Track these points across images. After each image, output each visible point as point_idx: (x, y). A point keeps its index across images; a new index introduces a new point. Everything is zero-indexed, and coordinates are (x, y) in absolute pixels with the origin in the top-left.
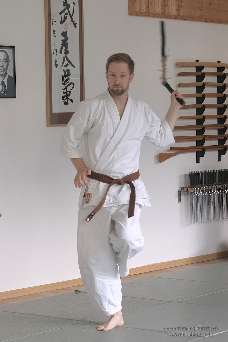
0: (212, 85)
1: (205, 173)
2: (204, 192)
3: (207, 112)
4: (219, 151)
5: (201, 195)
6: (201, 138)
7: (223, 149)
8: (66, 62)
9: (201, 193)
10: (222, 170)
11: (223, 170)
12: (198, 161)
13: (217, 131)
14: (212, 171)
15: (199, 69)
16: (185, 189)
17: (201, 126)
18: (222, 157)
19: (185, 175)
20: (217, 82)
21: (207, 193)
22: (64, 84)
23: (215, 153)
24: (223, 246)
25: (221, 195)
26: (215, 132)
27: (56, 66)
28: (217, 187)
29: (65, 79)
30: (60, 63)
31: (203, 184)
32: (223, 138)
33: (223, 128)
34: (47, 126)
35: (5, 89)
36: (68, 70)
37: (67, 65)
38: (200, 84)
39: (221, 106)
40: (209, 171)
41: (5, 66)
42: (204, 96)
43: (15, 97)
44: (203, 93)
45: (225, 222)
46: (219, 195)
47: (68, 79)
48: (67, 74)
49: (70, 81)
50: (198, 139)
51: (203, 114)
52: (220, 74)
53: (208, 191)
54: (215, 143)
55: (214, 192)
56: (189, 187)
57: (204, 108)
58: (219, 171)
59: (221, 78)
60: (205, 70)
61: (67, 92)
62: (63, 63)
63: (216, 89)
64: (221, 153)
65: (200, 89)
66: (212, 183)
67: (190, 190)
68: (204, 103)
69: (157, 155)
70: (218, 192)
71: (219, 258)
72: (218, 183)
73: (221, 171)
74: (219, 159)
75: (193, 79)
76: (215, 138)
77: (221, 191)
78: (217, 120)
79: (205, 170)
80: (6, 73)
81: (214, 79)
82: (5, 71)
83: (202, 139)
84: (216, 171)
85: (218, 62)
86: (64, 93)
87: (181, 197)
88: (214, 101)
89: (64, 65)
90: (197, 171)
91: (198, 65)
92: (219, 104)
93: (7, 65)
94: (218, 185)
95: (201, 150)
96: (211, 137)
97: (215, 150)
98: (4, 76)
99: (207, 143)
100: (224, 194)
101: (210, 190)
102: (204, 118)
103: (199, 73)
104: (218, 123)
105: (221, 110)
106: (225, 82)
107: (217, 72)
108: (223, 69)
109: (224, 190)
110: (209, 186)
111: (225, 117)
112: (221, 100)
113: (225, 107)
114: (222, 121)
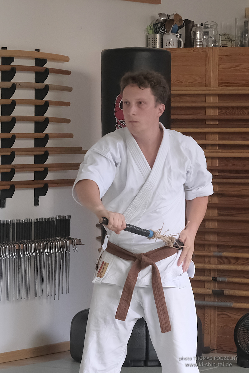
0: (26, 86)
1: (13, 224)
2: (12, 253)
3: (19, 128)
4: (36, 189)
5: (7, 257)
6: (8, 168)
7: (42, 186)
9: (7, 255)
10: (40, 219)
11: (42, 218)
12: (2, 205)
13: (33, 158)
14: (25, 221)
15: (7, 60)
17: (9, 149)
18: (41, 198)
20: (34, 81)
21: (17, 255)
23: (31, 193)
24: (42, 336)
25: (38, 261)
26: (30, 160)
31: (11, 241)
32: (43, 169)
33: (42, 153)
38: (8, 85)
39: (40, 119)
40: (20, 220)
42: (14, 104)
44: (13, 98)
45: (44, 300)
46: (35, 258)
50: (5, 171)
51: (13, 132)
52: (39, 69)
53: (18, 252)
54: (30, 176)
55: (27, 254)
58: (36, 221)
59: (41, 76)
60: (16, 62)
63: (33, 92)
64: (40, 192)
65: (7, 93)
66: (24, 240)
68: (14, 114)
70: (34, 254)
71: (34, 357)
72: (34, 239)
73: (39, 221)
74: (36, 203)
76: (29, 169)
77: (39, 250)
78: (33, 141)
79: (14, 218)
81: (30, 78)
83: (10, 170)
84: (31, 221)
85: (36, 50)
88: (30, 111)
90: (2, 219)
91: (5, 54)
92: (36, 116)
94: (33, 242)
95: (8, 187)
96: (24, 168)
97: (29, 188)
99: (18, 177)
100: (43, 256)
101: (22, 250)
102: (14, 138)
103: (7, 68)
104: (35, 146)
105: (41, 126)
106: (46, 82)
107: (34, 66)
108: (44, 61)
109: (44, 250)
110: (20, 243)
111: (47, 137)
112: (41, 109)
113: (47, 121)
114: (41, 142)
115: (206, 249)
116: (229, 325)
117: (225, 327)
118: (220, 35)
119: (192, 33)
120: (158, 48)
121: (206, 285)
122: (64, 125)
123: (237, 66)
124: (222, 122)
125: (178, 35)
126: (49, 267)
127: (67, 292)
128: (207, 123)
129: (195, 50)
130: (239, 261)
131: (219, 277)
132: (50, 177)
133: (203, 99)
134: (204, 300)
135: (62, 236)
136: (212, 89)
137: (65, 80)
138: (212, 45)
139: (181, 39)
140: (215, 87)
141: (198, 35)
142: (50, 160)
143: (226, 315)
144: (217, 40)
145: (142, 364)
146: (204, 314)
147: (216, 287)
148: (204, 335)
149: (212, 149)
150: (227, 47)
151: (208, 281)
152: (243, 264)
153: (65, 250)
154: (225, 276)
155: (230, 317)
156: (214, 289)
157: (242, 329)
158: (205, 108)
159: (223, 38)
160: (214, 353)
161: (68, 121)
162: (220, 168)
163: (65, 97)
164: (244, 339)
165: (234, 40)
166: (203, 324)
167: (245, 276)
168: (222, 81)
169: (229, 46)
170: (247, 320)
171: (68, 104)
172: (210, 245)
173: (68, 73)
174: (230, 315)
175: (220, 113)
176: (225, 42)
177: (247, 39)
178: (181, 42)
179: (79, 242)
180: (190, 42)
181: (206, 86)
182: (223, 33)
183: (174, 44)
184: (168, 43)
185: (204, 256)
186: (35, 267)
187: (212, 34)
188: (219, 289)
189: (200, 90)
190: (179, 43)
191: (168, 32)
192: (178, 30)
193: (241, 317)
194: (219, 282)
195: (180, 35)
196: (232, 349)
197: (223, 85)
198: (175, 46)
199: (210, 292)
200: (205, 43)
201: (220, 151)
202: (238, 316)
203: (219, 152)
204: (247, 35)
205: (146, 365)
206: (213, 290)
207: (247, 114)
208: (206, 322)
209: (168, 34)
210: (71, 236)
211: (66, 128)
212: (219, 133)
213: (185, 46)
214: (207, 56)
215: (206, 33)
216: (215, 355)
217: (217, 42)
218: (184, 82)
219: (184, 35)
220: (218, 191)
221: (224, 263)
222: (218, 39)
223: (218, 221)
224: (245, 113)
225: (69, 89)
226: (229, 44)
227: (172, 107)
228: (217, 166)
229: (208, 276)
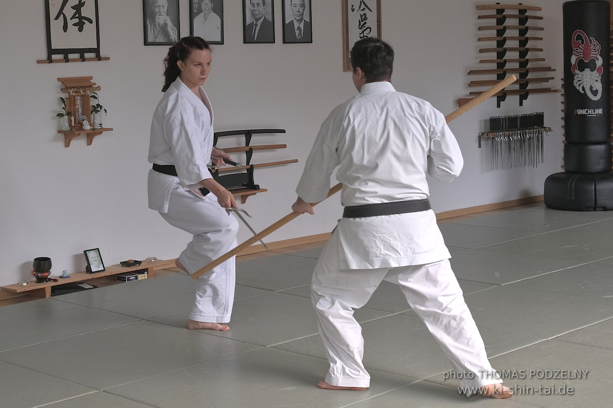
0: (513, 28)
1: (505, 118)
2: (505, 137)
3: (509, 55)
4: (520, 95)
5: (502, 140)
7: (524, 93)
8: (363, 6)
9: (501, 138)
10: (523, 115)
11: (525, 114)
12: (499, 106)
13: (519, 75)
14: (513, 116)
15: (500, 11)
16: (485, 134)
17: (501, 70)
19: (485, 121)
20: (518, 25)
21: (508, 139)
22: (360, 29)
23: (517, 98)
24: (524, 192)
25: (522, 142)
27: (353, 10)
28: (519, 132)
29: (362, 23)
30: (356, 7)
31: (504, 129)
32: (524, 82)
33: (525, 71)
34: (344, 71)
35: (301, 35)
36: (365, 14)
37: (364, 9)
38: (501, 27)
39: (523, 49)
40: (510, 116)
41: (301, 11)
42: (505, 40)
43: (312, 42)
44: (504, 36)
45: (527, 168)
46: (521, 140)
47: (365, 23)
48: (364, 18)
49: (367, 26)
51: (504, 58)
52: (522, 16)
53: (509, 136)
54: (517, 87)
55: (515, 138)
56: (489, 132)
57: (505, 51)
58: (520, 116)
59: (523, 20)
60: (506, 12)
61: (364, 36)
62: (360, 7)
63: (518, 32)
64: (523, 97)
65: (500, 33)
66: (513, 128)
67: (491, 135)
68: (505, 46)
69: (457, 100)
70: (519, 137)
71: (520, 205)
72: (520, 128)
74: (521, 104)
75: (493, 22)
77: (523, 136)
78: (518, 64)
79: (506, 115)
80: (302, 19)
81: (515, 22)
82: (301, 16)
84: (517, 116)
85: (519, 4)
86: (361, 38)
87: (481, 143)
88: (515, 44)
89: (361, 9)
90: (498, 116)
91: (499, 7)
92: (520, 48)
93: (304, 10)
94: (519, 130)
95: (502, 94)
97: (516, 94)
98: (300, 21)
100: (526, 139)
101: (511, 135)
102: (505, 62)
103: (500, 16)
104: (520, 67)
105: (523, 54)
106: (526, 25)
107: (518, 14)
108: (525, 11)
109: (526, 136)
110: (511, 131)
111: (527, 61)
112: (523, 43)
113: (527, 50)
114: (523, 64)
122: (539, 53)
126: (530, 146)
127: (542, 162)
132: (529, 87)
135: (538, 126)
137: (540, 23)
142: (530, 76)
145: (592, 209)
153: (540, 135)
161: (541, 50)
163: (539, 34)
171: (541, 39)
173: (541, 18)
179: (550, 129)
186: (521, 146)
205: (595, 210)
210: (544, 126)
211: (540, 55)
225: (542, 29)
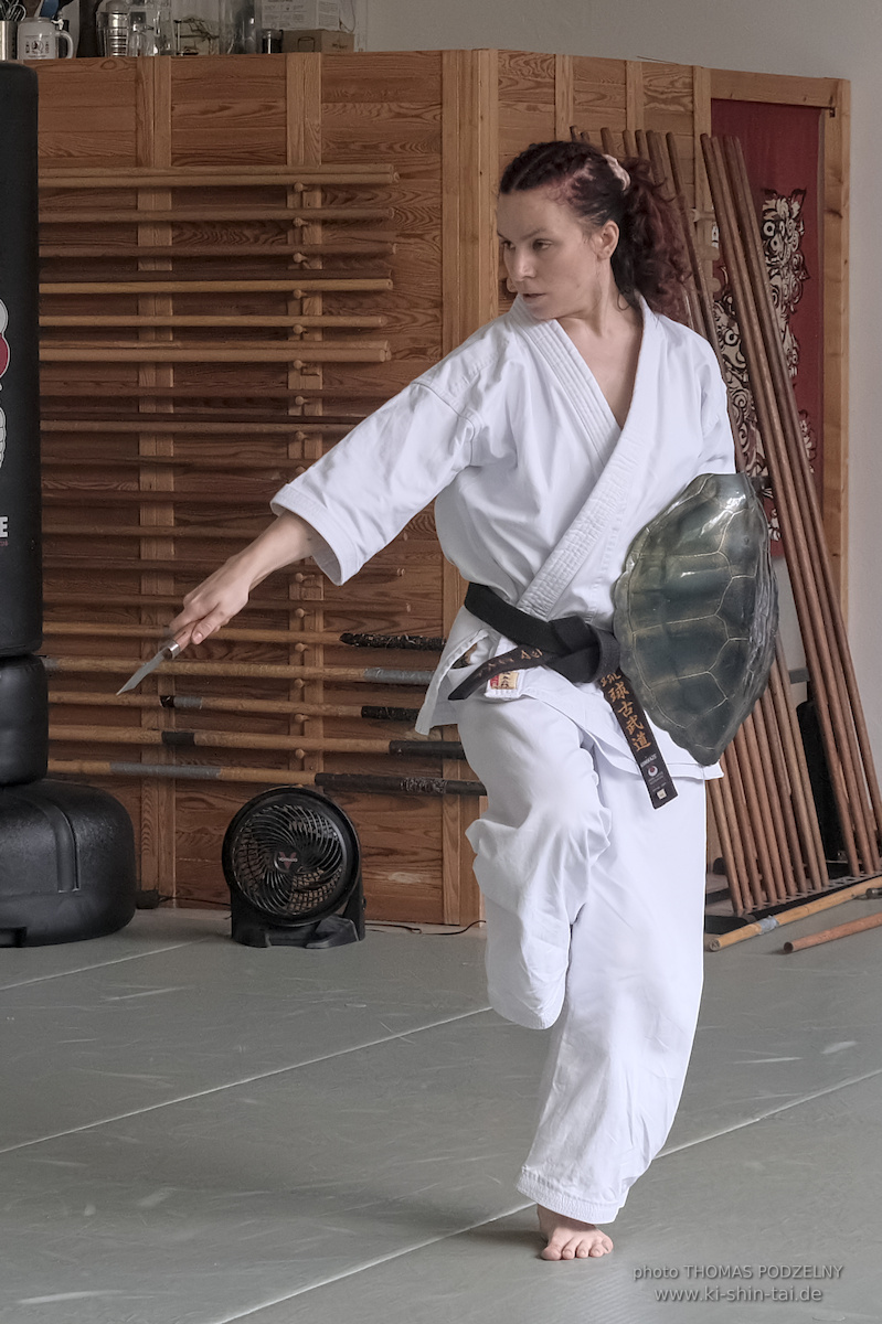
115: (144, 618)
116: (210, 829)
117: (198, 835)
118: (177, 22)
119: (98, 16)
120: (4, 59)
121: (145, 718)
123: (222, 109)
124: (185, 264)
125: (60, 21)
128: (141, 267)
129: (106, 65)
130: (236, 650)
131: (183, 693)
133: (129, 199)
134: (140, 760)
136: (153, 171)
138: (156, 50)
139: (66, 35)
140: (161, 168)
141: (116, 23)
143: (203, 800)
144: (168, 37)
146: (140, 799)
147: (173, 724)
148: (140, 856)
149: (156, 340)
150: (196, 54)
151: (151, 709)
152: (244, 660)
154: (198, 694)
155: (211, 806)
156: (166, 730)
157: (246, 841)
158: (133, 226)
159: (186, 29)
160: (171, 907)
162: (181, 392)
164: (249, 867)
165: (216, 34)
166: (136, 829)
167: (254, 692)
168: (180, 152)
169: (200, 54)
170: (258, 815)
172: (154, 608)
174: (211, 800)
175: (179, 239)
176: (190, 43)
177: (253, 33)
178: (66, 42)
180: (92, 41)
181: (136, 166)
182: (185, 15)
183: (47, 49)
184: (31, 42)
185: (139, 640)
187: (153, 20)
188: (180, 730)
189: (120, 176)
190: (62, 45)
191: (31, 14)
192: (60, 9)
193: (241, 806)
194: (180, 710)
195: (66, 23)
196: (219, 894)
197: (185, 160)
198: (52, 54)
199: (156, 737)
200: (135, 44)
201: (179, 344)
202: (235, 805)
203: (178, 348)
204: (252, 21)
206: (164, 733)
207: (252, 240)
208: (146, 822)
209: (31, 21)
212: (174, 296)
213: (80, 54)
214: (138, 80)
215: (139, 17)
216: (170, 915)
217: (169, 40)
218: (76, 154)
219: (75, 22)
220: (175, 456)
221: (195, 656)
222: (171, 34)
223: (176, 539)
224: (248, 239)
226: (203, 48)
227: (42, 224)
228: (172, 385)
229: (148, 693)
